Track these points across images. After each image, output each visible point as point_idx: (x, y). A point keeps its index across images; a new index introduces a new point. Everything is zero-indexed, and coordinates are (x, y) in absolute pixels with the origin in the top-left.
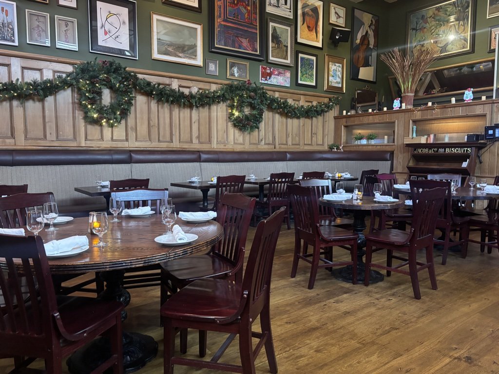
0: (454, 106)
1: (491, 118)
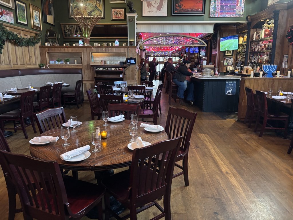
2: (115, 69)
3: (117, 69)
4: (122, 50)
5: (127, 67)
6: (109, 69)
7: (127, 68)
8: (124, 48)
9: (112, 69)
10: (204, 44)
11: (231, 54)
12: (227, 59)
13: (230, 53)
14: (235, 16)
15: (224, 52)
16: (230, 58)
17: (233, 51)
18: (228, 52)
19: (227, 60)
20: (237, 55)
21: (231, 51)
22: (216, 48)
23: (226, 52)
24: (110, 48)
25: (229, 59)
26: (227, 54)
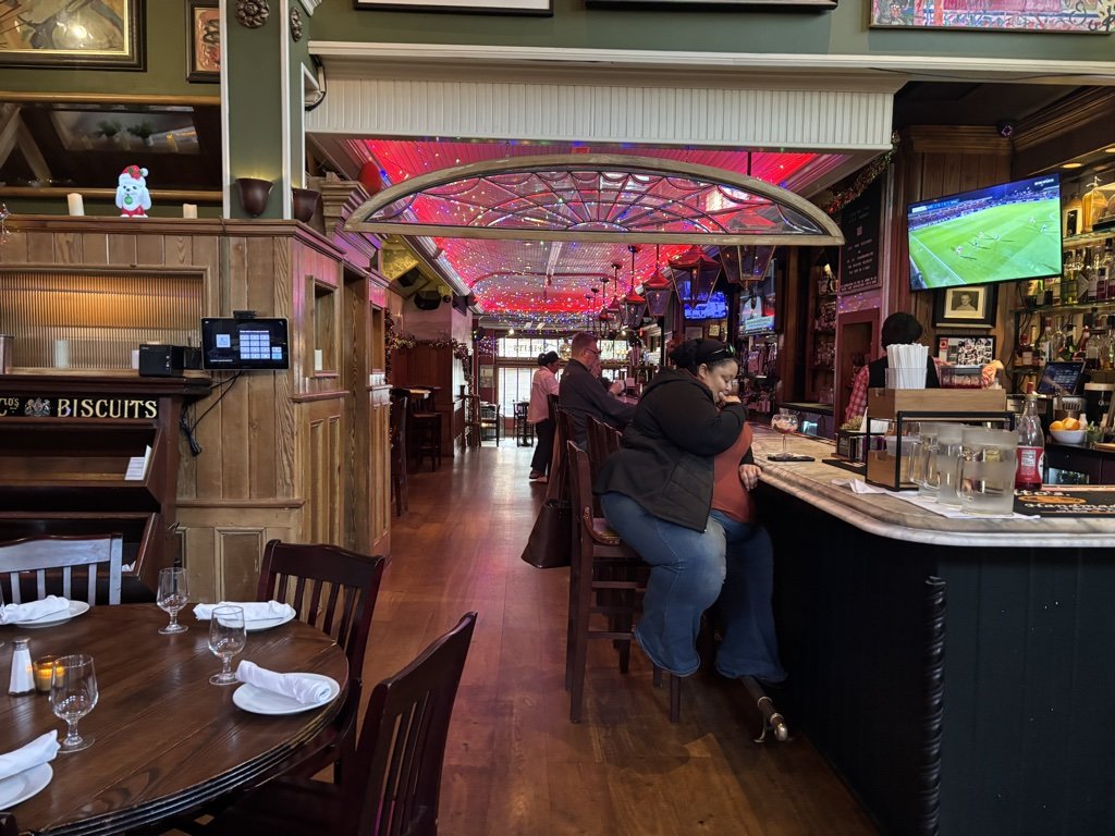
0: (78, 227)
1: (222, 288)
2: (92, 409)
3: (104, 409)
4: (175, 254)
5: (217, 393)
6: (38, 408)
7: (210, 401)
8: (189, 231)
9: (63, 405)
10: (826, 232)
11: (979, 314)
12: (954, 342)
13: (974, 304)
14: (1059, 26)
15: (938, 295)
16: (976, 338)
17: (993, 288)
18: (964, 295)
19: (954, 349)
20: (1017, 315)
21: (982, 292)
22: (874, 271)
23: (950, 296)
24: (70, 237)
25: (970, 343)
26: (954, 308)
